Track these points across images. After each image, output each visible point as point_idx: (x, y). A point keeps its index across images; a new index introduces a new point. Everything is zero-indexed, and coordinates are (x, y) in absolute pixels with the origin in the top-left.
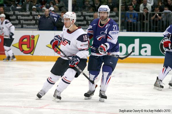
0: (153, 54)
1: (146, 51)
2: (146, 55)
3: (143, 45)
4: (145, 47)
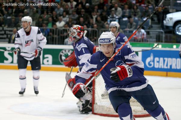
0: (54, 63)
1: (48, 61)
2: (48, 64)
3: (46, 56)
4: (47, 58)
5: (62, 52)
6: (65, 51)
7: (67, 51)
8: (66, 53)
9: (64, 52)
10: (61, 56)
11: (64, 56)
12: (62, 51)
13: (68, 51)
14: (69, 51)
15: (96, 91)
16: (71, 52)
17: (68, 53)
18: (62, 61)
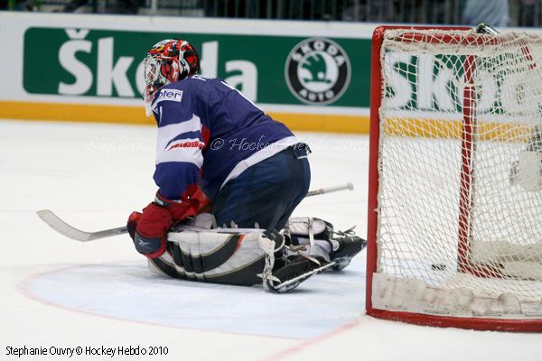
3: (231, 66)
4: (238, 73)
5: (300, 51)
6: (311, 45)
7: (319, 46)
8: (313, 54)
9: (306, 48)
10: (294, 65)
11: (304, 66)
12: (296, 48)
13: (323, 46)
14: (327, 45)
15: (383, 215)
16: (334, 48)
17: (324, 55)
18: (298, 87)
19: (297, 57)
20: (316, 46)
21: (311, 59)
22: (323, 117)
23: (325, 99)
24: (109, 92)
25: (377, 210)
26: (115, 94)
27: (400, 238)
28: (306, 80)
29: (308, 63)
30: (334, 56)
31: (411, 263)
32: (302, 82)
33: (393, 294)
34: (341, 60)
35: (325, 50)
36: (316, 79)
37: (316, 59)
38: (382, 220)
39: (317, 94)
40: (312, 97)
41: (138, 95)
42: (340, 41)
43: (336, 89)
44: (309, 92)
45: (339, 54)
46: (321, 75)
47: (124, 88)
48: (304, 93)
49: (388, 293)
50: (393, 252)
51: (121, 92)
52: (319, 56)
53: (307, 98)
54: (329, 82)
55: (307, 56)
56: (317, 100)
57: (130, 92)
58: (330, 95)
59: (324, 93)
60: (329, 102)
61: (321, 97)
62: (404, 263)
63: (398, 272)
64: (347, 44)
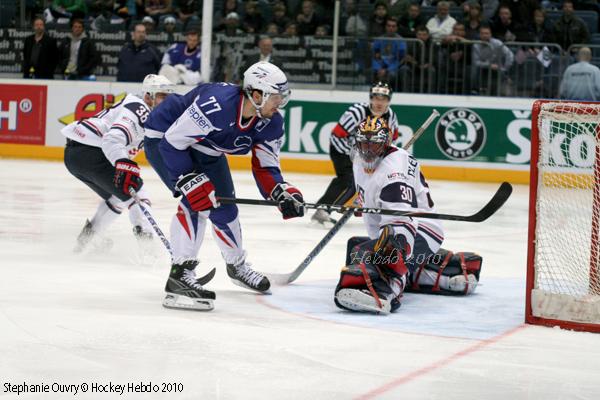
5: (447, 118)
6: (456, 114)
7: (462, 115)
8: (457, 120)
9: (451, 116)
10: (442, 129)
11: (450, 130)
12: (444, 116)
13: (464, 114)
14: (468, 114)
15: (539, 245)
16: (473, 117)
17: (466, 121)
18: (445, 146)
19: (444, 123)
20: (459, 114)
21: (455, 124)
22: (464, 170)
23: (466, 155)
24: (298, 149)
25: (535, 241)
26: (303, 150)
27: (554, 264)
28: (452, 141)
29: (453, 128)
30: (473, 123)
31: (563, 283)
32: (448, 142)
33: (548, 306)
34: (478, 125)
35: (467, 117)
36: (459, 140)
37: (460, 124)
38: (539, 249)
39: (460, 151)
40: (456, 154)
41: (321, 151)
42: (477, 111)
43: (475, 148)
44: (453, 150)
45: (477, 121)
46: (463, 137)
47: (310, 146)
48: (449, 151)
49: (544, 306)
50: (548, 274)
51: (307, 149)
52: (461, 122)
53: (452, 155)
54: (469, 142)
55: (452, 122)
56: (460, 156)
57: (315, 150)
58: (470, 152)
59: (465, 151)
60: (469, 158)
61: (463, 154)
62: (556, 283)
63: (553, 289)
64: (483, 113)
